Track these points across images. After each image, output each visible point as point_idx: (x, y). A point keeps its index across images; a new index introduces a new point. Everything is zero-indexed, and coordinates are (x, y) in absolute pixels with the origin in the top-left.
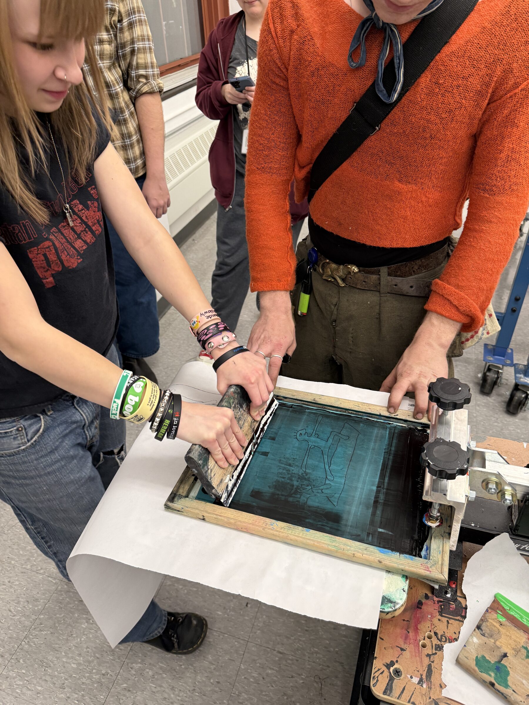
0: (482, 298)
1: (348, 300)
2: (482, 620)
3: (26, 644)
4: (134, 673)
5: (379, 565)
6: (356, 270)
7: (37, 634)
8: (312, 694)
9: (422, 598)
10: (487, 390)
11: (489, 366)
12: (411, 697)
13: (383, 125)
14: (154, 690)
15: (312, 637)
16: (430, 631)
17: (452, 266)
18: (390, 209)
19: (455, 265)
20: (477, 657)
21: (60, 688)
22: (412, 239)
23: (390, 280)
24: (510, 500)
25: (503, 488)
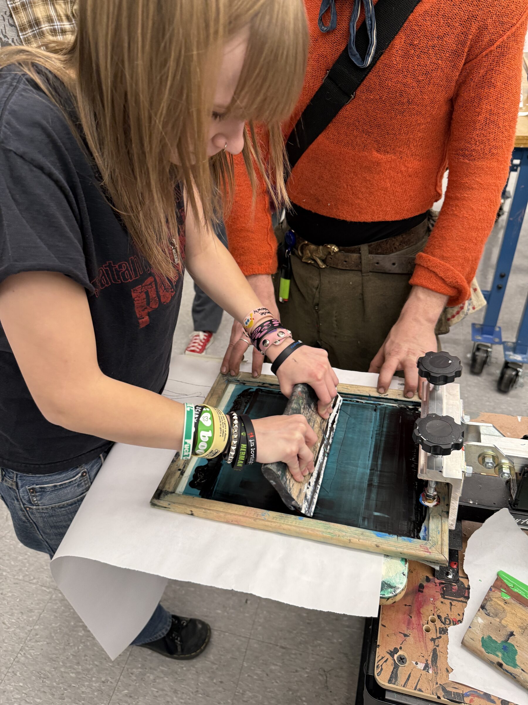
0: (467, 269)
1: (329, 282)
2: (485, 599)
3: (22, 656)
4: (135, 678)
5: (378, 550)
6: (336, 249)
7: (33, 646)
8: (317, 687)
9: (423, 582)
10: (476, 370)
11: (478, 345)
12: (417, 683)
13: (358, 93)
14: (157, 694)
15: (315, 630)
16: (434, 615)
17: (436, 238)
18: (370, 181)
19: (438, 236)
20: (483, 638)
21: (60, 699)
22: (393, 212)
23: (371, 258)
24: (507, 474)
25: (501, 462)
